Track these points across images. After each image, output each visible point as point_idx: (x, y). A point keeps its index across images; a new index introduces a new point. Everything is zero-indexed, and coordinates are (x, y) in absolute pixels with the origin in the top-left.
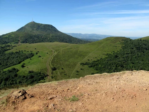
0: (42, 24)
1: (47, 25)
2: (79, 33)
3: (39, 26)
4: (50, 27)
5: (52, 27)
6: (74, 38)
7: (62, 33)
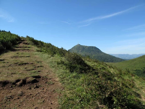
0: (86, 46)
1: (91, 47)
2: (126, 54)
3: (84, 48)
4: (94, 49)
5: (95, 48)
6: (116, 58)
7: (105, 54)
